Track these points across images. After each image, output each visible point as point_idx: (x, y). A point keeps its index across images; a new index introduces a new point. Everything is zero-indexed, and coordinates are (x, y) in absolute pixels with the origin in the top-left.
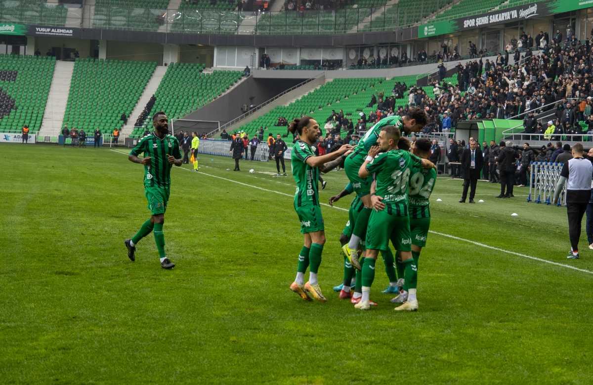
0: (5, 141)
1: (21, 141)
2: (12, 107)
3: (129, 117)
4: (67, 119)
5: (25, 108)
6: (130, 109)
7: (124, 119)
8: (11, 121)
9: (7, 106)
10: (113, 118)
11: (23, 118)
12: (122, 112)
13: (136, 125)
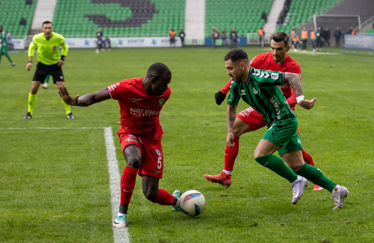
0: (152, 45)
1: (168, 44)
2: (153, 11)
3: (268, 15)
4: (208, 21)
5: (166, 11)
6: (268, 7)
7: (265, 17)
8: (154, 25)
9: (148, 11)
10: (253, 17)
11: (166, 21)
12: (261, 11)
13: (278, 23)
